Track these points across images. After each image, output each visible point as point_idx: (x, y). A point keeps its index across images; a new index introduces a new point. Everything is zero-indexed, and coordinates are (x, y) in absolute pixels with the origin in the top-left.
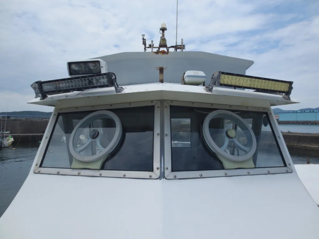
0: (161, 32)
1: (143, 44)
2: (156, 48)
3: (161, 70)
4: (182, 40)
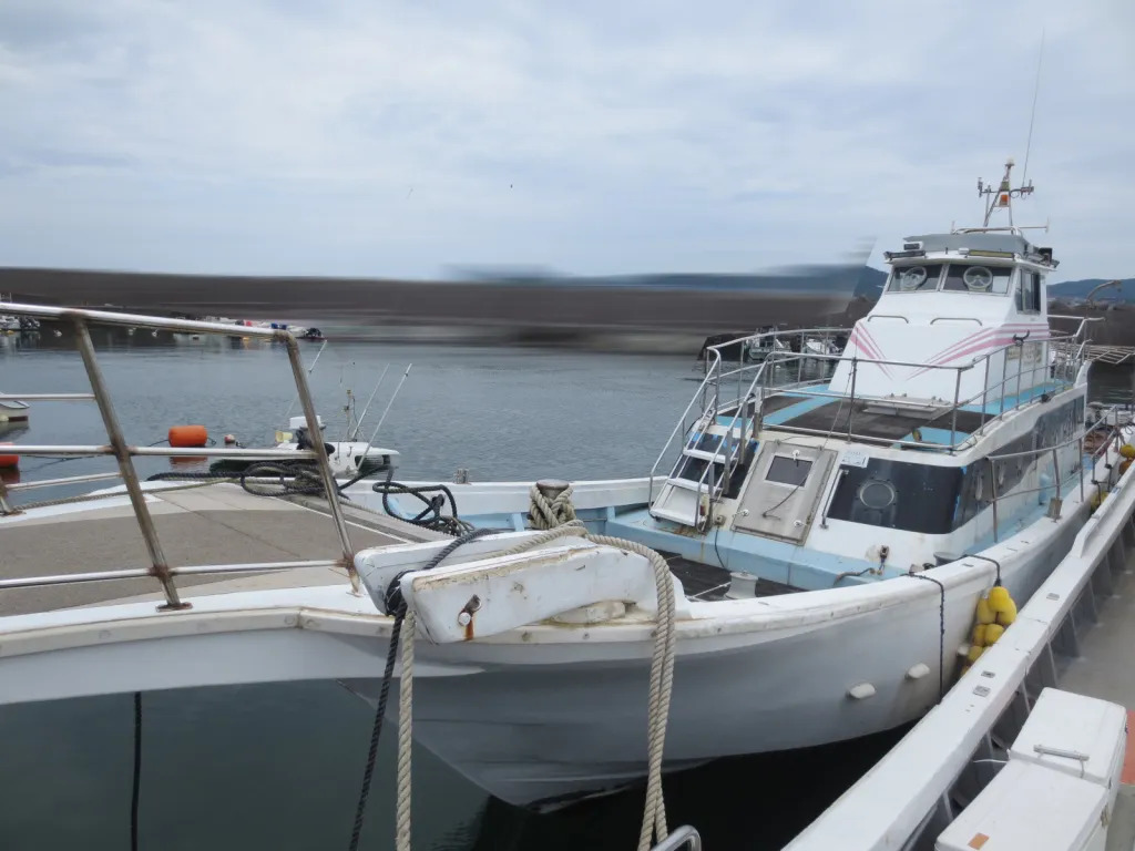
3: (947, 249)
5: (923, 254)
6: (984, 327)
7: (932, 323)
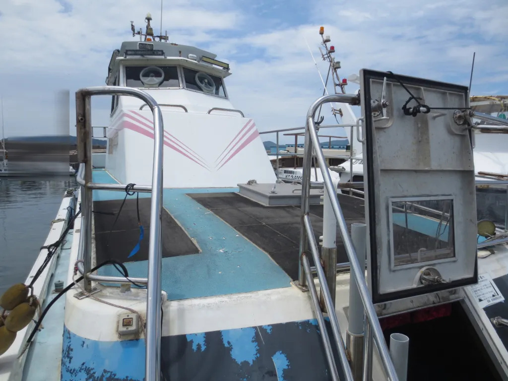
0: (147, 21)
1: (132, 30)
2: (144, 35)
3: (180, 52)
5: (163, 53)
7: (209, 112)
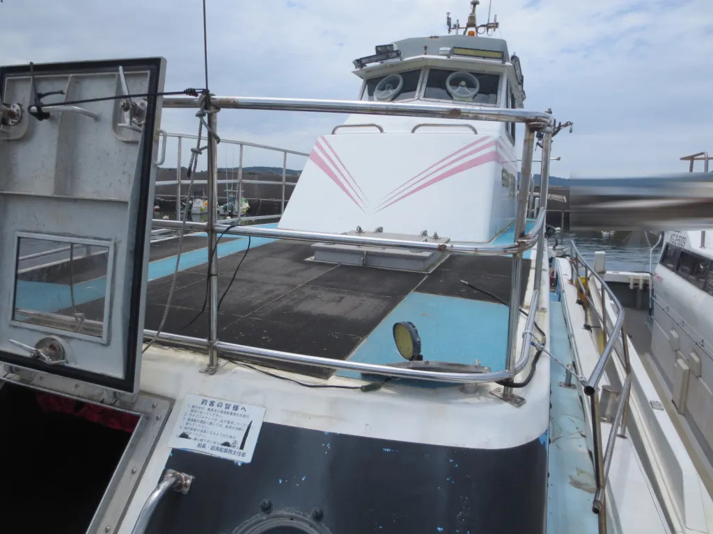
0: (472, 6)
1: (448, 25)
2: (463, 28)
3: (426, 48)
4: (496, 16)
5: (398, 54)
6: (481, 135)
7: (413, 131)
